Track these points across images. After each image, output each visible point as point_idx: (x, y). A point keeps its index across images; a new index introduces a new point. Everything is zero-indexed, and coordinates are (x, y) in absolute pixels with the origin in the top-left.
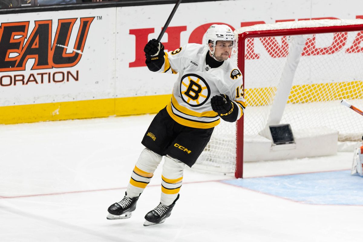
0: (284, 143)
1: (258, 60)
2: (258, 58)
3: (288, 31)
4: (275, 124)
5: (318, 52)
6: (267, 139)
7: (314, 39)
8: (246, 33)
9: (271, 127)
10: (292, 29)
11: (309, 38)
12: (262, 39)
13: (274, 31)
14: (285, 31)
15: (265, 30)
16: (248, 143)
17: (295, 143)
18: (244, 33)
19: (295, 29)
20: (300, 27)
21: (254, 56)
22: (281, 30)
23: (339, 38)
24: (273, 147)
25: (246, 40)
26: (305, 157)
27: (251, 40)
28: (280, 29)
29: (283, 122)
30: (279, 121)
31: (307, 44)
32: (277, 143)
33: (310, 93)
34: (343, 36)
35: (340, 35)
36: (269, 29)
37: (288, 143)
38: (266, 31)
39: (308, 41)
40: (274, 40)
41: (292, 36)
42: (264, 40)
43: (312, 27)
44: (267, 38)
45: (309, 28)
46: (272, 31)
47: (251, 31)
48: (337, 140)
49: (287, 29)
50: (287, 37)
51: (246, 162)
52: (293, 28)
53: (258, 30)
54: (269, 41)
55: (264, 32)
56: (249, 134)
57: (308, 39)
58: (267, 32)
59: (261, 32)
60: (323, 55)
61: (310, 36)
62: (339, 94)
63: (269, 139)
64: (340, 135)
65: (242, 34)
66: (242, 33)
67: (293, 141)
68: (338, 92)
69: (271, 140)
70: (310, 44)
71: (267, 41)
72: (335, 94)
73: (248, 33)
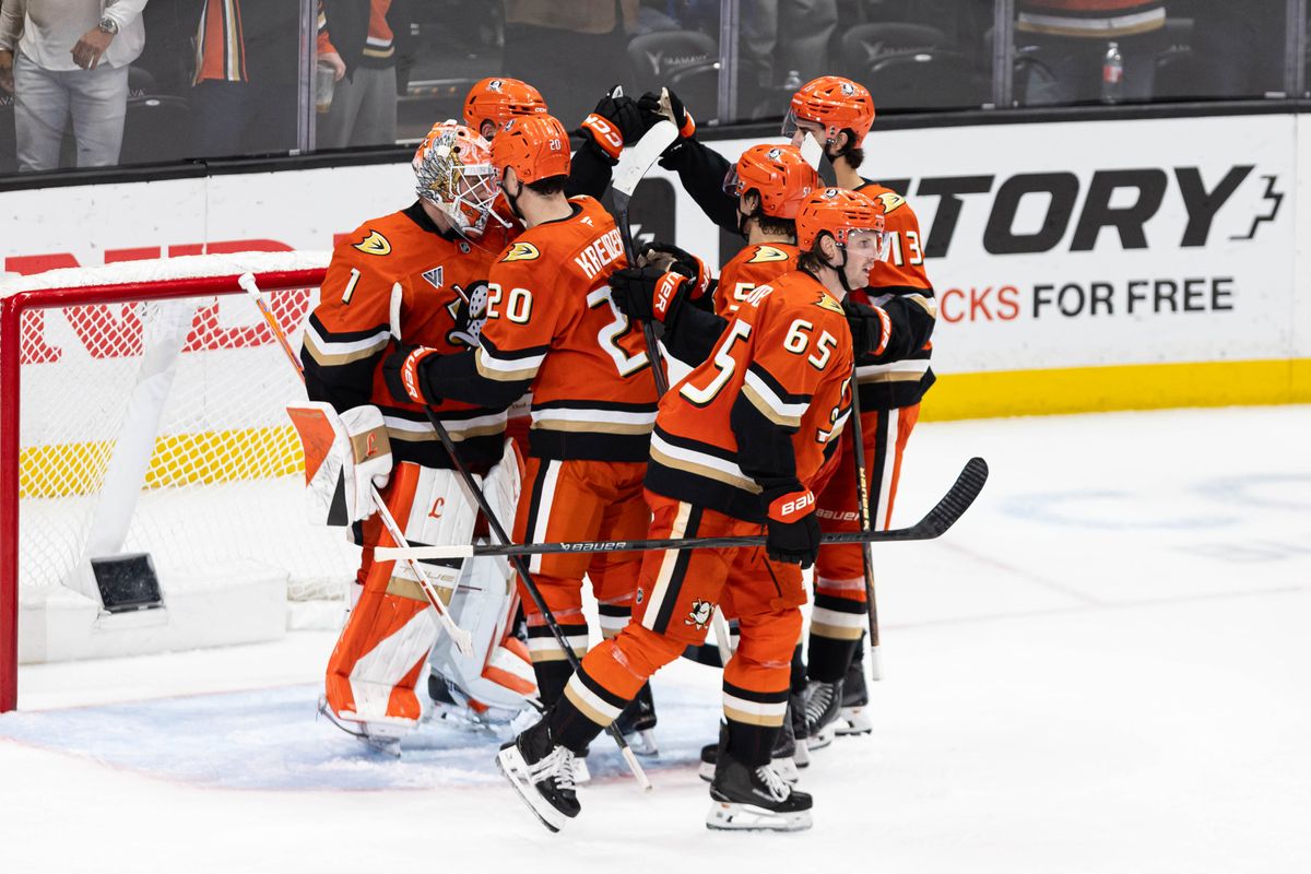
0: (136, 609)
1: (53, 364)
2: (54, 359)
3: (142, 287)
4: (107, 554)
5: (241, 339)
6: (86, 599)
7: (216, 309)
8: (24, 297)
9: (97, 561)
10: (153, 282)
11: (202, 305)
12: (70, 312)
13: (103, 289)
14: (134, 287)
15: (77, 285)
16: (30, 609)
17: (164, 607)
18: (18, 296)
19: (163, 282)
20: (180, 277)
21: (42, 354)
22: (122, 285)
23: (290, 306)
24: (102, 620)
25: (23, 317)
26: (193, 649)
27: (37, 315)
28: (119, 282)
29: (129, 549)
30: (118, 547)
31: (196, 321)
32: (114, 608)
33: (208, 465)
34: (299, 299)
35: (292, 298)
36: (89, 283)
37: (146, 607)
38: (81, 288)
39: (200, 314)
40: (103, 315)
41: (152, 303)
42: (75, 313)
43: (212, 275)
44: (84, 309)
45: (202, 279)
46: (98, 290)
47: (38, 289)
48: (285, 595)
49: (141, 283)
50: (141, 304)
51: (26, 664)
52: (157, 278)
53: (57, 287)
54: (89, 317)
55: (75, 291)
56: (33, 583)
57: (200, 310)
58: (82, 291)
59: (66, 292)
60: (255, 348)
61: (207, 301)
62: (289, 464)
63: (92, 598)
64: (292, 582)
65: (11, 298)
66: (11, 294)
67: (159, 603)
68: (286, 462)
69: (96, 600)
70: (204, 322)
71: (83, 316)
72: (279, 465)
73: (28, 295)
